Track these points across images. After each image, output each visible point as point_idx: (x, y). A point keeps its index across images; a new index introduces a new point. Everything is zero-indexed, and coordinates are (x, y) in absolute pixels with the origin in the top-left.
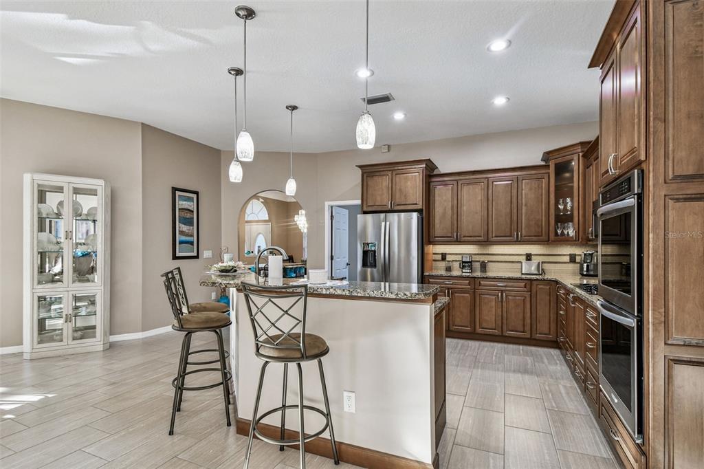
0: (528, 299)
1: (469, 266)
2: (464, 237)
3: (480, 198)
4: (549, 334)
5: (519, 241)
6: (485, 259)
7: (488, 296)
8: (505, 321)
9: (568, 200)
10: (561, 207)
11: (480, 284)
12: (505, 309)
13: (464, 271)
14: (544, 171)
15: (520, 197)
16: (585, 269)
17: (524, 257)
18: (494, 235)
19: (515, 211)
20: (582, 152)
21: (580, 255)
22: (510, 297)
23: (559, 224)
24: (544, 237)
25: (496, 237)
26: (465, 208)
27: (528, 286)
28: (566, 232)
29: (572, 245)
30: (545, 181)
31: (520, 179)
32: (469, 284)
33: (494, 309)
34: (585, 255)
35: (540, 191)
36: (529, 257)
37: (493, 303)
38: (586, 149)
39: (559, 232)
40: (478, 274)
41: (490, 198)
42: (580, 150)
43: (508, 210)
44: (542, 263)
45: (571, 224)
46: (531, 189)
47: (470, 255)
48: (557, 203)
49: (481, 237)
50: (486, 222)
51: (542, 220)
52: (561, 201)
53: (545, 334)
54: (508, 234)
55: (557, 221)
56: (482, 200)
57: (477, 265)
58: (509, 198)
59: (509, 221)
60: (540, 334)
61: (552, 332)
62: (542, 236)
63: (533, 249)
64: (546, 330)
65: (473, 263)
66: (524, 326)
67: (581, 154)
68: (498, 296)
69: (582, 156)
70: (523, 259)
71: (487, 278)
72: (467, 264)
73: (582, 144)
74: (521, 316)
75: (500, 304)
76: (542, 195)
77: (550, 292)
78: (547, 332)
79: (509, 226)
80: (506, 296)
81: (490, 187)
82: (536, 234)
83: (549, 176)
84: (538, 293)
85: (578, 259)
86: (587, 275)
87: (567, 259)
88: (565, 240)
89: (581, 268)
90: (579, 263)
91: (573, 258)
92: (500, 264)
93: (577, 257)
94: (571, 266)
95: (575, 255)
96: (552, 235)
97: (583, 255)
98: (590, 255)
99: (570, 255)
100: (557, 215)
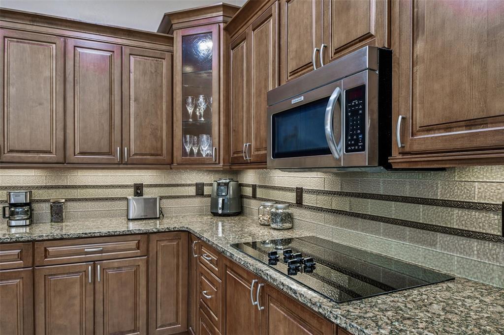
0: (143, 268)
1: (26, 213)
2: (11, 151)
3: (47, 74)
4: (177, 323)
5: (124, 164)
6: (54, 195)
7: (65, 277)
8: (99, 319)
9: (201, 99)
10: (190, 110)
11: (46, 253)
12: (99, 297)
13: (13, 223)
14: (164, 47)
15: (125, 85)
16: (220, 206)
17: (132, 190)
18: (77, 151)
19: (117, 108)
20: (224, 22)
21: (211, 185)
22: (110, 272)
23: (188, 136)
24: (165, 156)
25: (81, 153)
26: (12, 90)
27: (143, 246)
28: (195, 150)
29: (199, 170)
30: (165, 64)
31: (127, 51)
32: (20, 257)
33: (77, 302)
34: (219, 184)
35: (159, 78)
36: (138, 190)
37: (76, 289)
38: (230, 20)
39: (188, 149)
40: (45, 229)
41: (70, 78)
42: (221, 19)
43: (105, 105)
44: (161, 198)
45: (205, 136)
46: (144, 73)
47: (29, 189)
48: (185, 103)
49: (50, 152)
50: (61, 126)
51: (162, 128)
52: (190, 100)
53: (170, 325)
54: (106, 150)
55: (185, 132)
56: (51, 78)
57: (43, 210)
58: (107, 83)
59: (107, 128)
60: (161, 326)
61: (180, 319)
62: (160, 155)
63: (145, 177)
64: (171, 317)
65: (35, 206)
66: (135, 319)
67: (222, 25)
68: (86, 272)
69: (225, 29)
70: (129, 193)
71: (62, 239)
72: (19, 210)
73: (226, 7)
74: (130, 304)
75: (90, 287)
76: (161, 86)
77: (178, 251)
78: (173, 320)
79: (107, 135)
80: (103, 270)
81: (70, 55)
82: (153, 152)
83: (172, 56)
84: (160, 255)
85: (207, 190)
86: (223, 215)
87: (192, 191)
88: (194, 163)
89: (214, 204)
90: (209, 196)
91: (200, 190)
92: (90, 204)
93: (206, 188)
94: (198, 201)
95: (203, 185)
96: (178, 154)
97: (215, 185)
98: (227, 185)
99: (197, 185)
100: (185, 124)
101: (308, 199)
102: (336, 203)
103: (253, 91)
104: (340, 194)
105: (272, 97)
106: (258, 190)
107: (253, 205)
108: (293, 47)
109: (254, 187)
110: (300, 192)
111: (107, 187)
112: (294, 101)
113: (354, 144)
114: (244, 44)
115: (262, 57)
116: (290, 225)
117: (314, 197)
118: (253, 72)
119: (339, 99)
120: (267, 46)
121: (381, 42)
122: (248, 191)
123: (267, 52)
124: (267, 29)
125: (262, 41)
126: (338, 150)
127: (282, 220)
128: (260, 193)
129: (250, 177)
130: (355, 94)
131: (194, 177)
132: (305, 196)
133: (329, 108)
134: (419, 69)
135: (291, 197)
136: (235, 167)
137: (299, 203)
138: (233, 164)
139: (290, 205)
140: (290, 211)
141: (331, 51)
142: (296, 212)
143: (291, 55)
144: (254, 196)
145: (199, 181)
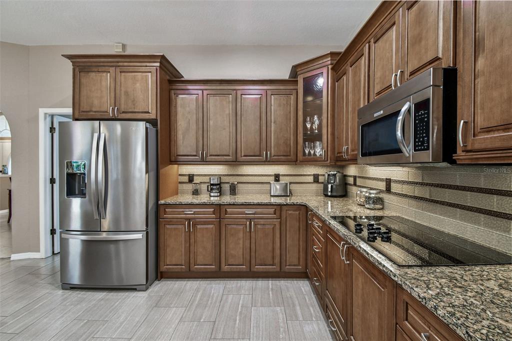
0: (278, 226)
1: (218, 189)
2: (211, 155)
3: (227, 112)
4: (299, 265)
5: (268, 162)
6: (234, 180)
7: (235, 226)
8: (253, 254)
9: (316, 118)
10: (309, 126)
11: (226, 213)
12: (253, 241)
13: (212, 194)
14: (292, 87)
15: (269, 114)
16: (330, 190)
17: (273, 178)
18: (243, 155)
19: (264, 128)
20: (331, 64)
21: (324, 175)
22: (259, 226)
23: (307, 143)
24: (292, 157)
25: (245, 156)
26: (211, 123)
27: (278, 212)
28: (312, 152)
29: (316, 165)
30: (293, 97)
31: (269, 93)
32: (214, 213)
33: (241, 242)
34: (329, 175)
35: (289, 106)
36: (277, 178)
37: (241, 235)
38: (335, 62)
39: (307, 152)
40: (227, 199)
41: (239, 113)
42: (329, 62)
43: (258, 127)
44: (290, 183)
45: (318, 143)
46: (280, 105)
47: (220, 176)
48: (305, 121)
49: (229, 156)
50: (234, 140)
51: (290, 138)
52: (308, 119)
53: (295, 265)
54: (258, 153)
55: (305, 141)
56: (229, 114)
57: (226, 187)
58: (258, 114)
59: (258, 140)
60: (289, 266)
61: (301, 263)
62: (289, 156)
63: (281, 169)
64: (296, 261)
65: (222, 185)
66: (273, 258)
67: (330, 67)
68: (246, 225)
69: (332, 69)
70: (271, 180)
71: (234, 205)
72: (215, 187)
73: (332, 54)
74: (270, 248)
75: (248, 234)
76: (290, 112)
77: (299, 218)
79: (258, 144)
80: (255, 225)
81: (239, 100)
82: (284, 154)
83: (297, 92)
84: (288, 220)
85: (321, 179)
86: (331, 196)
87: (311, 179)
88: (312, 160)
89: (326, 189)
90: (322, 183)
91: (316, 178)
92: (250, 185)
93: (320, 177)
94: (315, 186)
95: (318, 175)
96: (300, 155)
97: (327, 176)
98: (334, 175)
99: (314, 175)
100: (305, 134)
101: (395, 187)
102: (418, 191)
103: (350, 109)
104: (422, 184)
105: (361, 112)
106: (358, 179)
107: (354, 190)
108: (378, 74)
109: (355, 178)
110: (388, 182)
111: (259, 175)
112: (375, 115)
113: (421, 144)
114: (345, 77)
115: (356, 84)
116: (381, 207)
117: (399, 186)
118: (350, 96)
119: (409, 110)
120: (360, 76)
121: (447, 63)
122: (351, 181)
123: (360, 81)
124: (360, 64)
125: (356, 74)
126: (408, 150)
127: (374, 202)
128: (359, 182)
129: (352, 171)
130: (422, 106)
131: (312, 170)
132: (393, 185)
133: (400, 118)
134: (480, 81)
135: (382, 186)
136: (339, 163)
137: (388, 190)
138: (337, 161)
139: (381, 191)
140: (381, 196)
141: (406, 75)
142: (386, 197)
143: (377, 81)
144: (355, 184)
145: (316, 173)
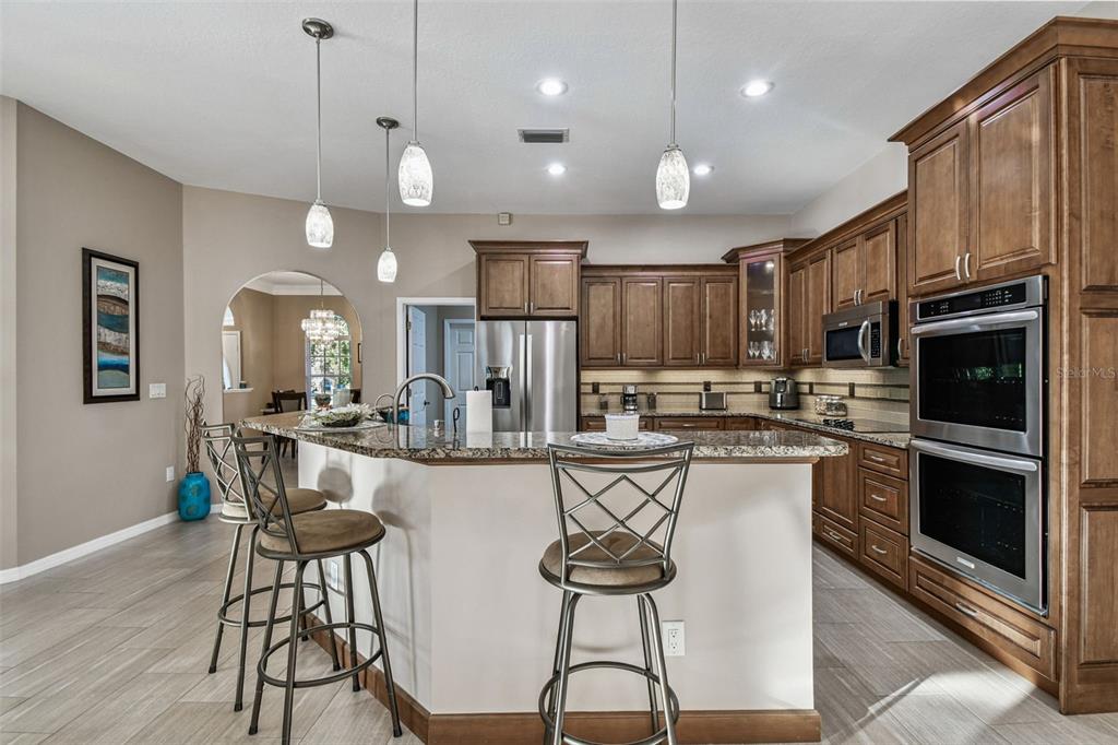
1: (634, 401)
2: (631, 358)
3: (652, 304)
5: (701, 366)
6: (649, 389)
9: (763, 311)
10: (753, 321)
11: (660, 426)
13: (627, 408)
14: (732, 274)
15: (702, 305)
16: (779, 401)
17: (702, 387)
18: (670, 357)
19: (697, 324)
20: (784, 252)
21: (769, 383)
23: (751, 343)
24: (732, 360)
25: (673, 359)
26: (632, 318)
27: (722, 426)
28: (757, 354)
29: (759, 370)
30: (732, 286)
34: (777, 382)
35: (727, 297)
36: (707, 386)
38: (789, 249)
39: (751, 354)
41: (666, 305)
42: (782, 249)
43: (688, 322)
44: (727, 393)
45: (766, 343)
46: (716, 295)
47: (635, 385)
48: (749, 316)
49: (653, 358)
50: (660, 339)
51: (729, 338)
52: (753, 313)
54: (689, 356)
55: (749, 339)
56: (654, 307)
57: (642, 399)
58: (689, 307)
59: (690, 340)
62: (728, 358)
63: (712, 376)
65: (639, 396)
67: (782, 254)
69: (785, 257)
70: (701, 389)
71: (670, 417)
72: (630, 399)
73: (785, 241)
76: (730, 305)
79: (689, 345)
81: (666, 290)
82: (722, 356)
83: (738, 279)
85: (764, 388)
86: (780, 408)
87: (751, 388)
88: (757, 364)
89: (773, 399)
90: (768, 393)
91: (758, 387)
92: (672, 396)
93: (763, 386)
94: (756, 397)
95: (761, 383)
96: (743, 358)
97: (773, 383)
98: (784, 382)
99: (755, 383)
100: (749, 333)
101: (859, 392)
103: (810, 309)
106: (815, 387)
107: (809, 400)
109: (811, 385)
110: (852, 386)
111: (683, 384)
113: (875, 353)
114: (802, 272)
115: (818, 286)
116: (844, 413)
117: (863, 389)
118: (811, 295)
119: (867, 327)
120: (822, 279)
122: (806, 389)
123: (823, 284)
125: (818, 275)
127: (836, 409)
128: (816, 389)
129: (807, 376)
131: (753, 377)
132: (858, 389)
135: (845, 391)
136: (793, 367)
137: (852, 395)
138: (792, 364)
139: (843, 397)
140: (844, 402)
141: (866, 295)
142: (849, 403)
143: (841, 290)
144: (811, 393)
145: (758, 380)
